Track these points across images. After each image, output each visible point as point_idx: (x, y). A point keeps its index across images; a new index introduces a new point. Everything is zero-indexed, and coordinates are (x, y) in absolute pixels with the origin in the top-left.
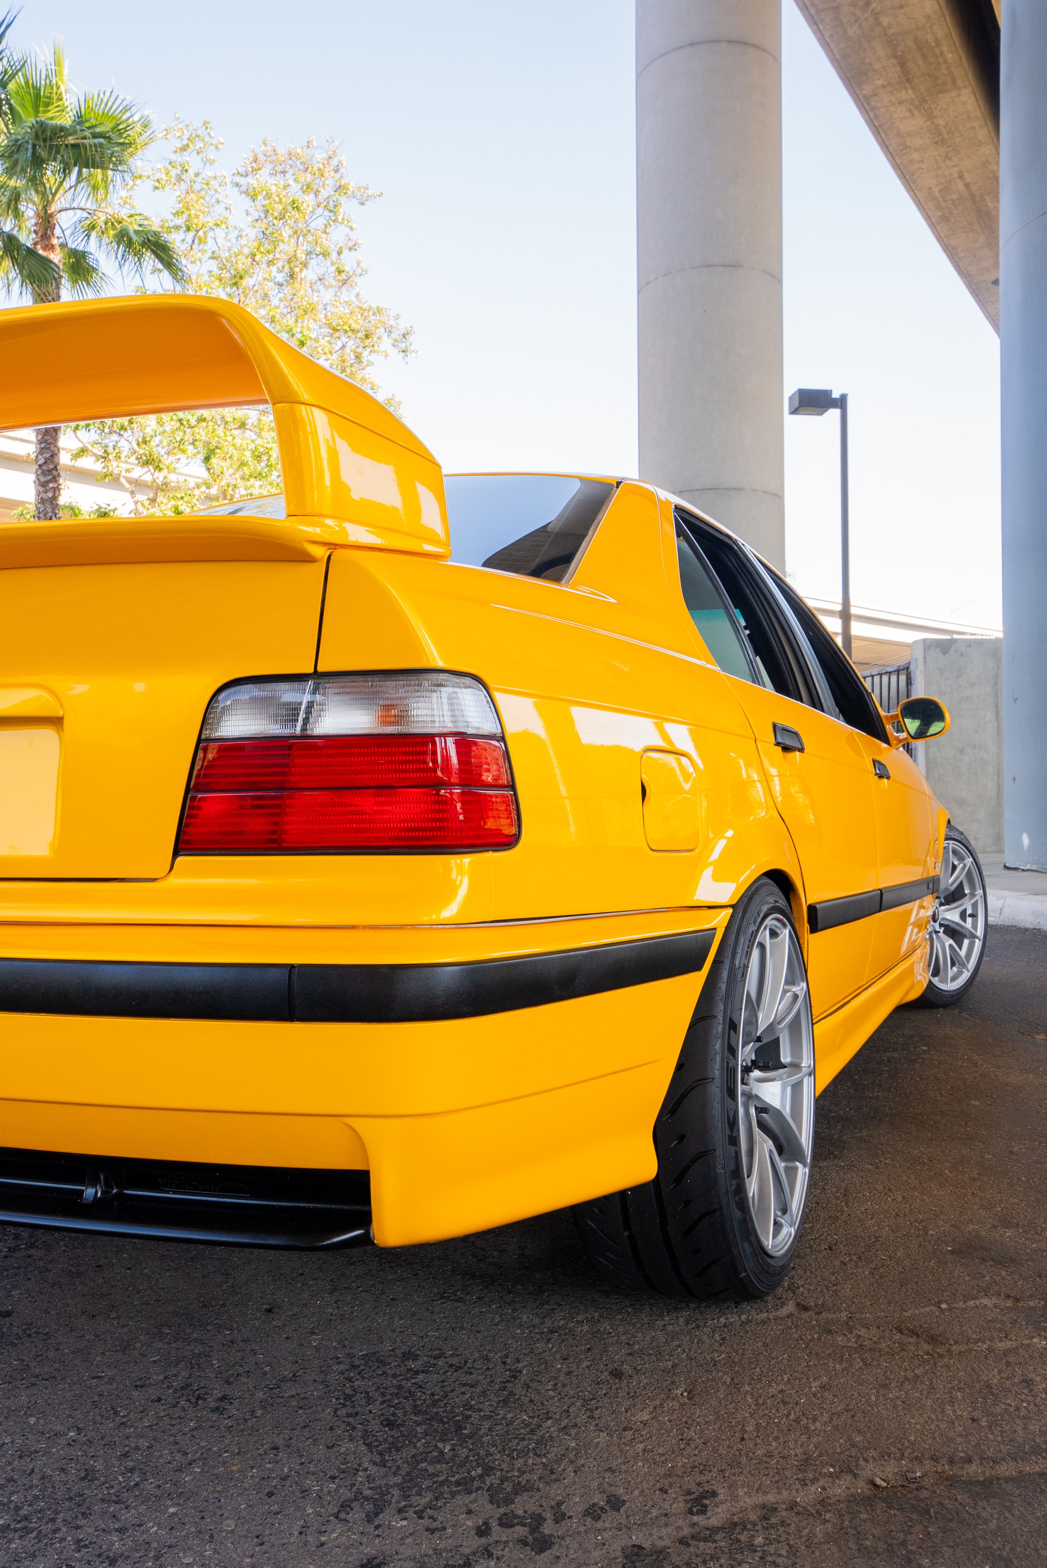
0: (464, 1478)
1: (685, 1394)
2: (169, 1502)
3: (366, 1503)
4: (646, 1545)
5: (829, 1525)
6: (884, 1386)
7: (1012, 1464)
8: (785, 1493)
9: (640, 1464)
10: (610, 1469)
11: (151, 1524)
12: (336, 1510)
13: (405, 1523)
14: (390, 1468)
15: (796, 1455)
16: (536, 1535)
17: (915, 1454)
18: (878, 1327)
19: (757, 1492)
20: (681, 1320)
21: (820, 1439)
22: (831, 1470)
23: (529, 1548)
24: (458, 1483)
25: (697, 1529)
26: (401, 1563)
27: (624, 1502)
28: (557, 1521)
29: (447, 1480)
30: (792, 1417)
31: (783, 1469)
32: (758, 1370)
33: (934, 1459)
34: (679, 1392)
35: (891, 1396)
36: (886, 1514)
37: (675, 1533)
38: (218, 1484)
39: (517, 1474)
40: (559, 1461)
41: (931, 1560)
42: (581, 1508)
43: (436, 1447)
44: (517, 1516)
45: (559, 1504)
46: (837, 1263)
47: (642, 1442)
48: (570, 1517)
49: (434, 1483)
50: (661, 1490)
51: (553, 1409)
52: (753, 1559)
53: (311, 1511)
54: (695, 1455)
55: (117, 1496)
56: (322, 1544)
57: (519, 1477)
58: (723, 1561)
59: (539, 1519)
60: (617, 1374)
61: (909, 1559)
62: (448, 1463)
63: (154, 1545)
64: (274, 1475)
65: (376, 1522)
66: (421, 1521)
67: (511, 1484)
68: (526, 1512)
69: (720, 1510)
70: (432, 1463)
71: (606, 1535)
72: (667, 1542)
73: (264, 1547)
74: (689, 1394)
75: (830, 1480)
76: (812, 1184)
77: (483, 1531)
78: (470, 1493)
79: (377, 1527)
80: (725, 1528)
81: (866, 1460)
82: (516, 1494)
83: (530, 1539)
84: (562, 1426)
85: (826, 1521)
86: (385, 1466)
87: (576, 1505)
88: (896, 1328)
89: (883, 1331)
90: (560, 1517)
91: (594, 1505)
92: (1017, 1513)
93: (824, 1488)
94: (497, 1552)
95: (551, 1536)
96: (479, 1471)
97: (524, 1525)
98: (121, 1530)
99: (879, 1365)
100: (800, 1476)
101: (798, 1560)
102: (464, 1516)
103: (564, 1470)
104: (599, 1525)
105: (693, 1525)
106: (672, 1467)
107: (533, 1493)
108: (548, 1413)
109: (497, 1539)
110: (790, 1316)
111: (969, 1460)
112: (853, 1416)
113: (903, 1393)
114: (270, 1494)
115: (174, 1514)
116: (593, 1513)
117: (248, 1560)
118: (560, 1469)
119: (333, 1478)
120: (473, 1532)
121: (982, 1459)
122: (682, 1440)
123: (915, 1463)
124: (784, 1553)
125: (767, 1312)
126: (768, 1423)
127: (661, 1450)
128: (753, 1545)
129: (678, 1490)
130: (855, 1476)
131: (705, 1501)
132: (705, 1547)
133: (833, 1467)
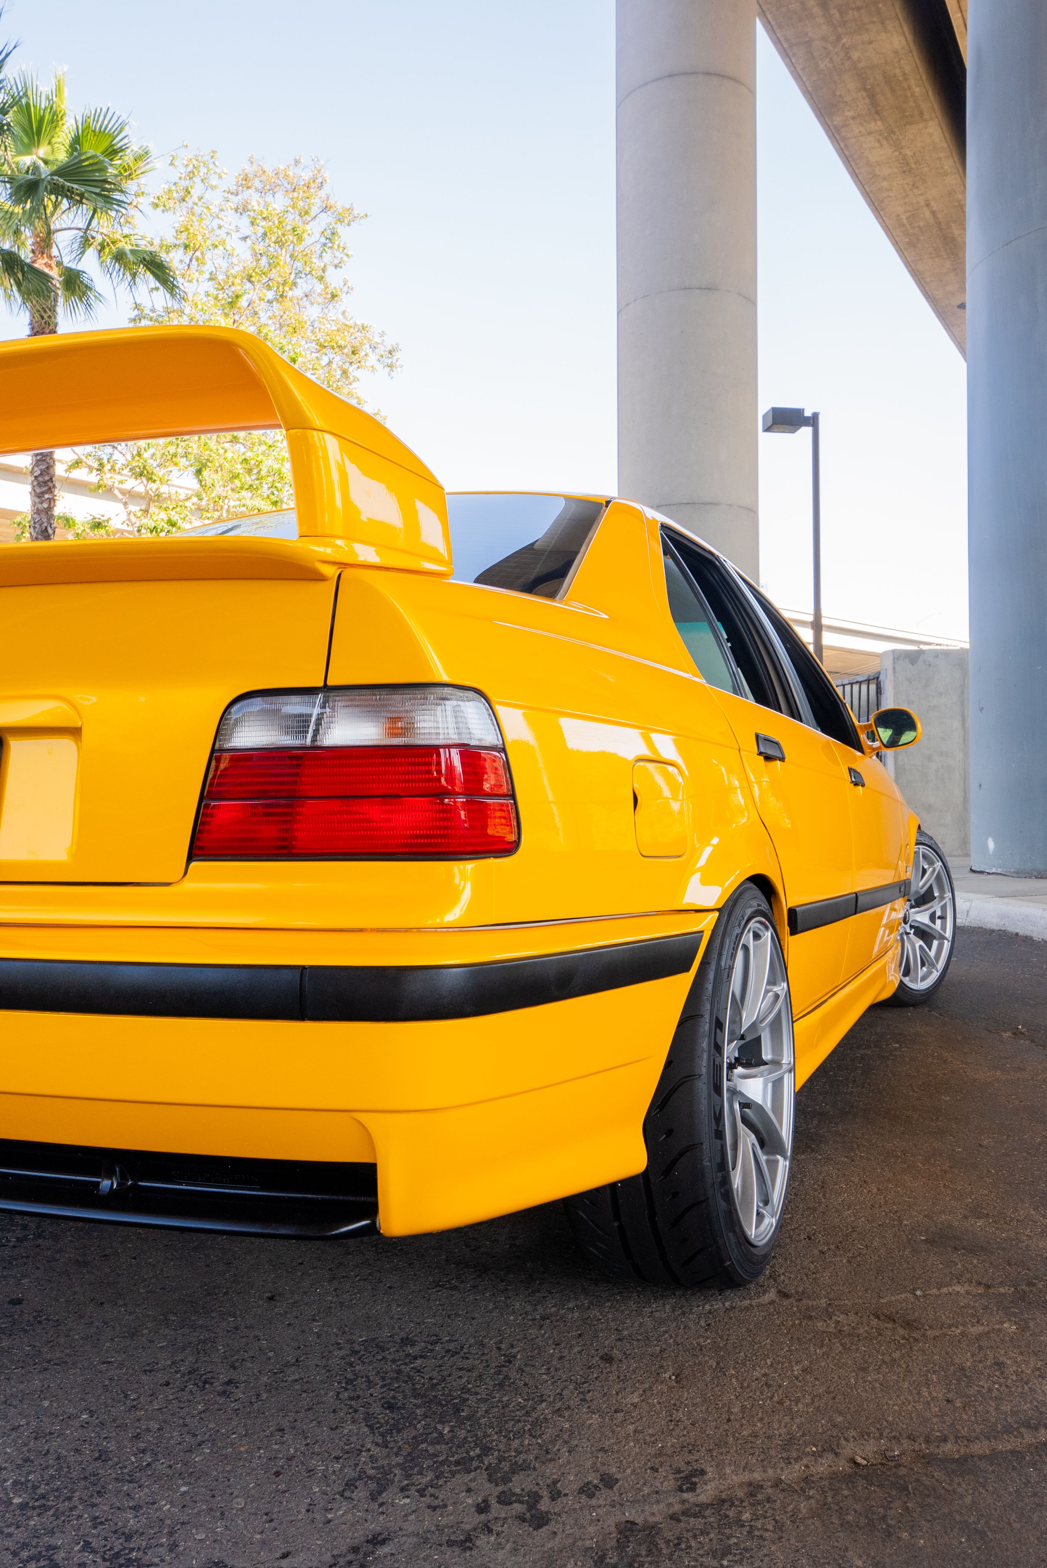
0: (463, 1458)
1: (673, 1377)
2: (180, 1482)
3: (369, 1482)
4: (639, 1521)
5: (813, 1501)
6: (864, 1369)
7: (986, 1443)
8: (770, 1472)
9: (632, 1444)
10: (602, 1449)
11: (164, 1503)
12: (341, 1489)
13: (407, 1501)
14: (392, 1448)
15: (780, 1435)
16: (533, 1512)
17: (894, 1434)
18: (856, 1314)
19: (744, 1470)
20: (668, 1307)
21: (803, 1419)
22: (814, 1449)
23: (527, 1524)
24: (457, 1463)
25: (687, 1506)
26: (404, 1538)
27: (617, 1480)
28: (553, 1499)
29: (447, 1459)
30: (776, 1399)
31: (768, 1448)
32: (742, 1354)
33: (912, 1438)
34: (667, 1375)
35: (869, 1378)
36: (867, 1491)
37: (666, 1510)
38: (226, 1464)
39: (514, 1454)
40: (553, 1442)
41: (910, 1534)
42: (575, 1486)
43: (435, 1428)
44: (514, 1494)
45: (555, 1482)
46: (816, 1252)
47: (633, 1423)
48: (566, 1495)
49: (435, 1462)
50: (652, 1468)
51: (547, 1392)
52: (742, 1534)
53: (317, 1490)
54: (684, 1436)
55: (130, 1476)
56: (329, 1521)
57: (515, 1457)
58: (712, 1536)
59: (535, 1497)
60: (608, 1359)
61: (889, 1532)
62: (447, 1444)
63: (168, 1522)
64: (281, 1456)
65: (380, 1500)
66: (423, 1499)
67: (508, 1464)
68: (523, 1490)
69: (708, 1488)
70: (432, 1443)
71: (601, 1511)
72: (658, 1518)
73: (273, 1524)
74: (677, 1377)
75: (813, 1458)
76: (792, 1176)
77: (482, 1508)
78: (469, 1473)
79: (381, 1505)
80: (714, 1505)
81: (846, 1440)
82: (514, 1473)
83: (528, 1516)
84: (556, 1408)
85: (810, 1498)
86: (387, 1447)
87: (571, 1483)
88: (874, 1315)
89: (861, 1317)
90: (556, 1495)
91: (588, 1483)
92: (990, 1488)
93: (807, 1466)
94: (496, 1528)
95: (547, 1513)
96: (478, 1451)
97: (522, 1502)
98: (135, 1508)
99: (858, 1350)
100: (785, 1455)
101: (784, 1535)
102: (464, 1494)
103: (559, 1450)
104: (594, 1502)
105: (683, 1502)
106: (662, 1447)
107: (529, 1472)
108: (542, 1396)
109: (496, 1515)
110: (772, 1302)
111: (945, 1440)
112: (834, 1398)
113: (881, 1376)
114: (277, 1474)
115: (185, 1493)
116: (587, 1490)
117: (258, 1536)
118: (555, 1449)
119: (337, 1458)
120: (473, 1509)
121: (957, 1438)
122: (671, 1421)
123: (893, 1442)
124: (770, 1527)
125: (750, 1299)
126: (753, 1405)
127: (651, 1431)
128: (740, 1520)
129: (668, 1468)
130: (837, 1455)
131: (694, 1479)
132: (695, 1523)
133: (816, 1446)
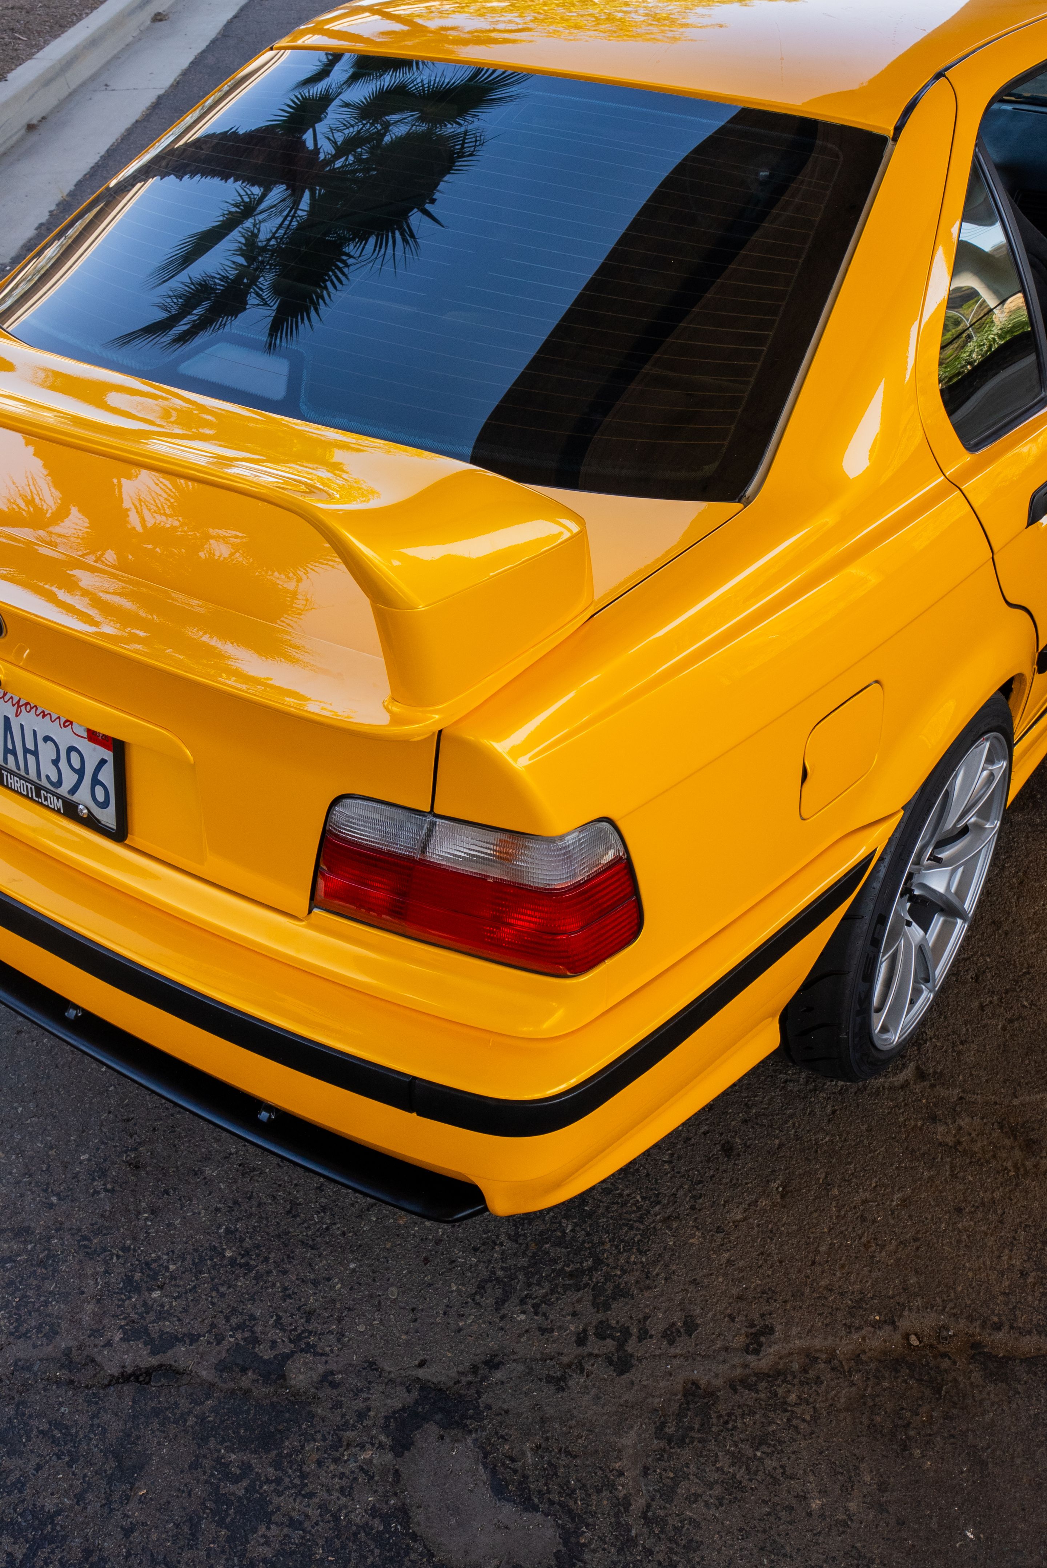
0: (577, 1269)
1: (781, 1189)
2: (350, 1256)
3: (497, 1286)
4: (703, 1383)
5: (854, 1389)
6: (959, 1210)
7: (1036, 1338)
8: (830, 1340)
9: (721, 1280)
10: (694, 1282)
11: (336, 1280)
12: (474, 1291)
13: (523, 1317)
14: (521, 1244)
15: (853, 1293)
16: (620, 1353)
17: (955, 1311)
18: (982, 1118)
19: (807, 1335)
20: (803, 1075)
21: (880, 1273)
22: (877, 1318)
23: (612, 1368)
24: (571, 1275)
25: (748, 1371)
26: (515, 1365)
27: (698, 1325)
28: (640, 1339)
29: (562, 1269)
30: (864, 1239)
31: (837, 1309)
32: (852, 1166)
33: (970, 1319)
34: (775, 1185)
35: (960, 1226)
36: (904, 1385)
37: (729, 1372)
38: (387, 1240)
39: (619, 1273)
40: (655, 1263)
41: (922, 1452)
42: (661, 1327)
43: (560, 1223)
44: (610, 1327)
45: (646, 1318)
46: (976, 1004)
47: (728, 1250)
48: (651, 1336)
49: (553, 1271)
50: (730, 1316)
51: (663, 1190)
52: (782, 1420)
53: (454, 1288)
54: (769, 1276)
55: (313, 1240)
56: (460, 1330)
57: (620, 1277)
58: (757, 1416)
59: (626, 1333)
60: (728, 1150)
61: (905, 1446)
62: (567, 1248)
63: (338, 1305)
64: (431, 1237)
65: (503, 1312)
66: (536, 1317)
67: (612, 1285)
68: (618, 1322)
69: (771, 1350)
70: (554, 1245)
71: (676, 1362)
72: (719, 1382)
73: (417, 1324)
74: (784, 1189)
75: (872, 1330)
77: (581, 1340)
78: (578, 1290)
79: (503, 1318)
80: (769, 1376)
81: (910, 1310)
82: (614, 1299)
83: (615, 1359)
84: (667, 1215)
85: (853, 1384)
86: (517, 1242)
87: (657, 1327)
88: (999, 1123)
89: (985, 1124)
90: (644, 1335)
91: (674, 1324)
92: (1014, 1406)
93: (864, 1339)
94: (588, 1367)
95: (632, 1356)
96: (590, 1262)
97: (613, 1339)
98: (315, 1283)
99: (964, 1179)
100: (848, 1321)
101: (816, 1430)
102: (569, 1318)
103: (658, 1275)
104: (672, 1351)
105: (746, 1366)
106: (746, 1288)
107: (627, 1300)
108: (657, 1196)
109: (590, 1350)
110: (905, 1086)
111: (998, 1327)
112: (918, 1249)
113: (972, 1223)
114: (426, 1261)
115: (354, 1270)
116: (670, 1335)
117: (404, 1337)
118: (654, 1273)
119: (476, 1249)
120: (574, 1339)
121: (1012, 1327)
122: (762, 1254)
123: (952, 1319)
124: (808, 1418)
125: (886, 1076)
126: (841, 1244)
127: (741, 1264)
128: (785, 1403)
129: (744, 1318)
130: (895, 1328)
131: (763, 1339)
132: (748, 1396)
133: (880, 1314)
